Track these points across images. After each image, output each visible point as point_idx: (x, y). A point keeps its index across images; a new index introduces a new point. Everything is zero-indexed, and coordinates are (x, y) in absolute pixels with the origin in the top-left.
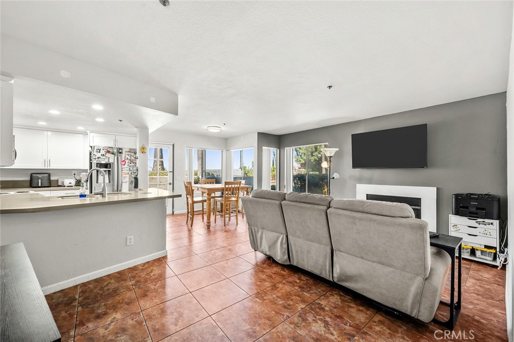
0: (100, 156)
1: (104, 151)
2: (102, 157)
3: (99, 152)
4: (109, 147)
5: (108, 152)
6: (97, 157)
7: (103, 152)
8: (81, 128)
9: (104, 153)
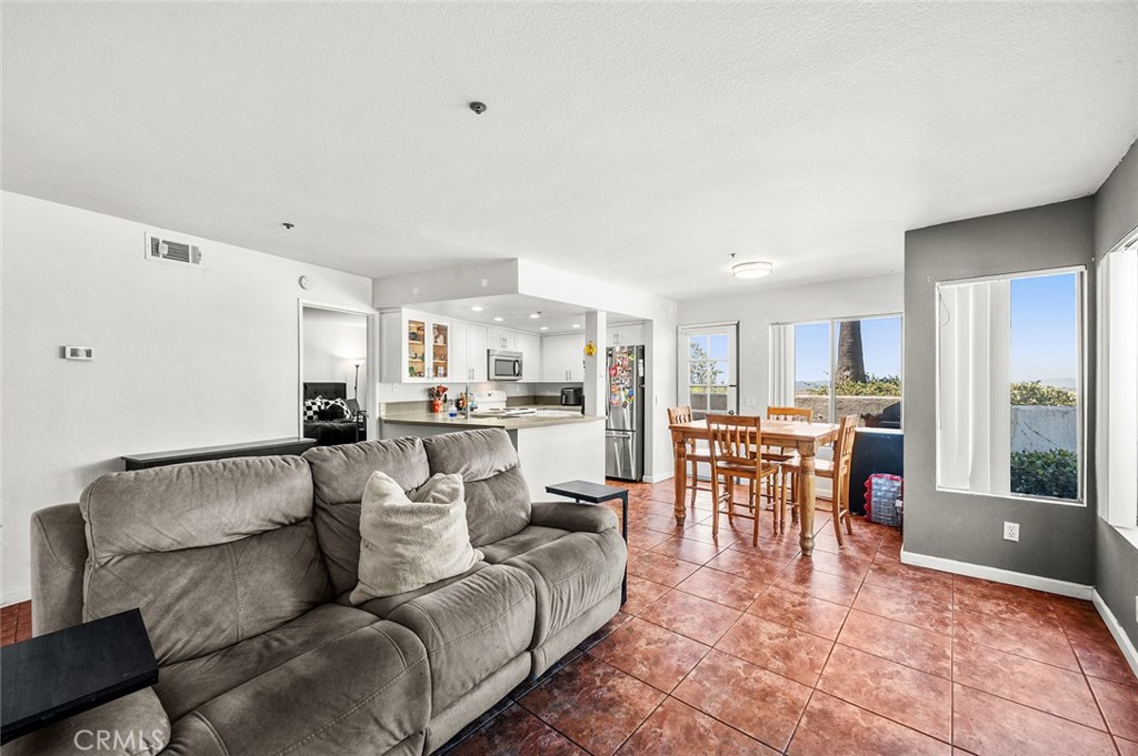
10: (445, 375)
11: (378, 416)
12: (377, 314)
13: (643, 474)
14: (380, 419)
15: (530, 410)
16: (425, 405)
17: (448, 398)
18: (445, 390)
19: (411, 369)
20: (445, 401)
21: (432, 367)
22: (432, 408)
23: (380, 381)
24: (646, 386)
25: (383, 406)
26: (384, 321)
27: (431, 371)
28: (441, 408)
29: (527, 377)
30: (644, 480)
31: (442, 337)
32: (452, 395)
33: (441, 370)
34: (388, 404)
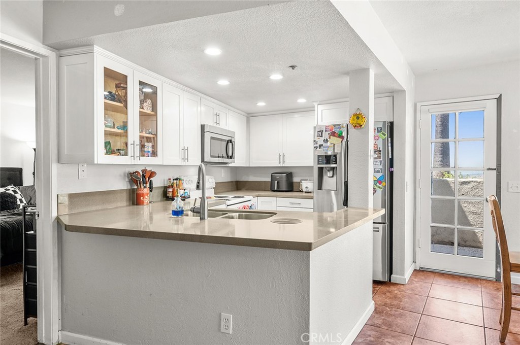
0: (322, 143)
1: (327, 133)
2: (325, 144)
3: (322, 136)
4: (335, 126)
5: (333, 134)
6: (318, 146)
7: (326, 135)
8: (302, 101)
9: (327, 137)
10: (154, 154)
11: (54, 214)
12: (51, 55)
13: (391, 273)
14: (58, 221)
15: (247, 198)
16: (125, 196)
17: (154, 185)
18: (152, 174)
19: (107, 144)
20: (151, 189)
21: (137, 142)
22: (135, 199)
23: (59, 161)
24: (395, 169)
25: (65, 200)
26: (65, 69)
27: (138, 149)
28: (146, 200)
29: (239, 161)
30: (392, 281)
31: (149, 102)
32: (158, 182)
33: (149, 147)
34: (72, 196)
